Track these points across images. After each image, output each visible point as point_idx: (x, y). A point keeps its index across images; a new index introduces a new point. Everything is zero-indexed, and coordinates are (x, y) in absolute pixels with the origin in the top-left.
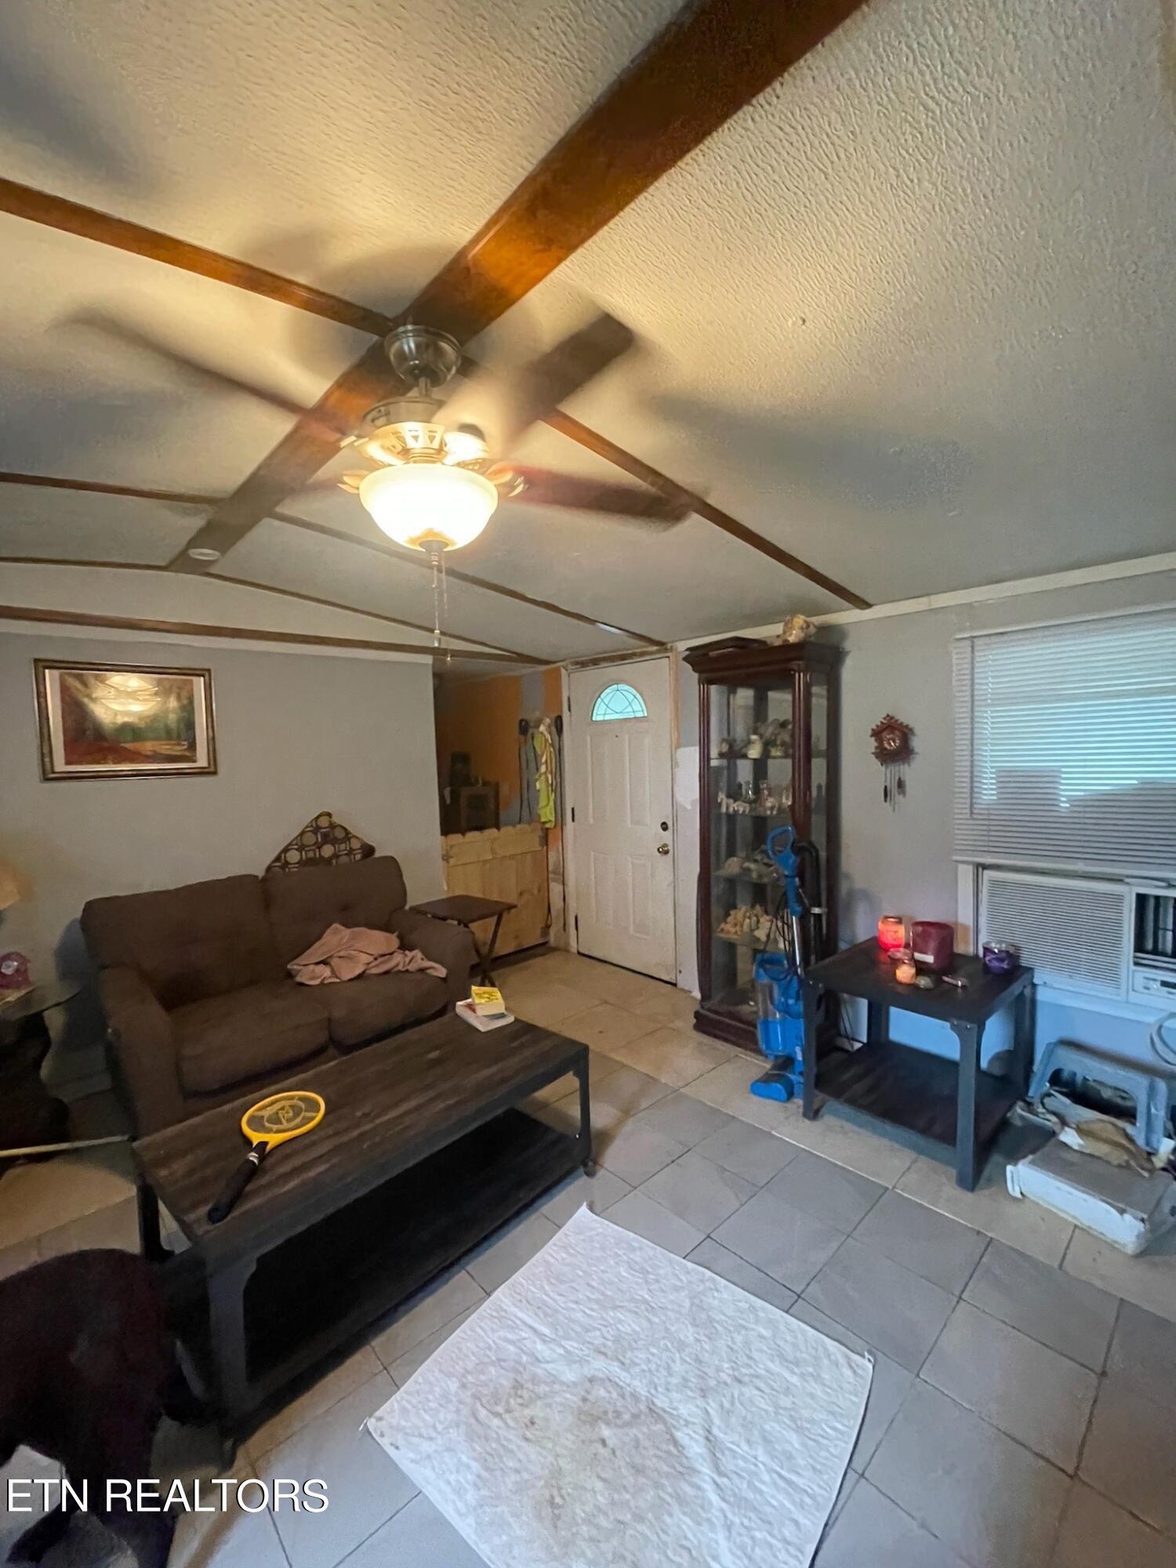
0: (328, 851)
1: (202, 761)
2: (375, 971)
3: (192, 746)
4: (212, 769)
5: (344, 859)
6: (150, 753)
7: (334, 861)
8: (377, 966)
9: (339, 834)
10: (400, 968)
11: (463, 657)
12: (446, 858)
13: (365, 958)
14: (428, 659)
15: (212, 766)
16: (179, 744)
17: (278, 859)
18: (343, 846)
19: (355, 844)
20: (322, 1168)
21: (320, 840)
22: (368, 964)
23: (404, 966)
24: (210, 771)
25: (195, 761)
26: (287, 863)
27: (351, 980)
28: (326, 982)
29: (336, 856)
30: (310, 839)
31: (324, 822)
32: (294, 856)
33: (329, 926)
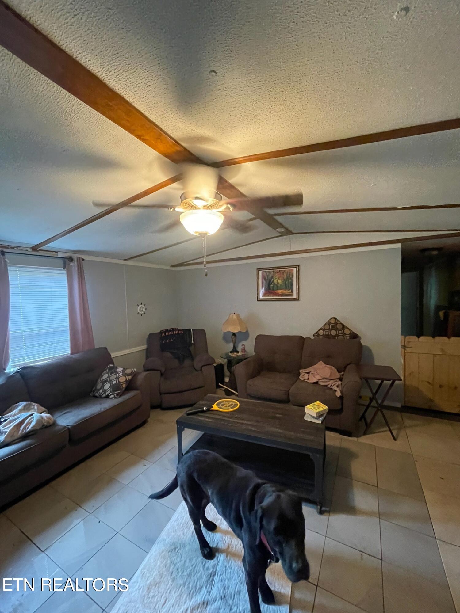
0: (333, 333)
1: (295, 296)
2: (321, 383)
3: (292, 291)
4: (298, 299)
5: (341, 337)
6: (280, 293)
7: (336, 337)
8: (322, 382)
9: (339, 326)
10: (329, 386)
11: (417, 240)
12: (404, 347)
13: (318, 377)
14: (399, 245)
15: (298, 298)
16: (289, 291)
17: (316, 333)
18: (340, 332)
19: (347, 332)
20: (210, 420)
21: (330, 327)
22: (319, 380)
23: (331, 386)
24: (297, 299)
25: (293, 296)
26: (319, 335)
27: (311, 383)
28: (305, 380)
29: (337, 335)
30: (327, 327)
31: (333, 321)
32: (321, 333)
33: (320, 361)
